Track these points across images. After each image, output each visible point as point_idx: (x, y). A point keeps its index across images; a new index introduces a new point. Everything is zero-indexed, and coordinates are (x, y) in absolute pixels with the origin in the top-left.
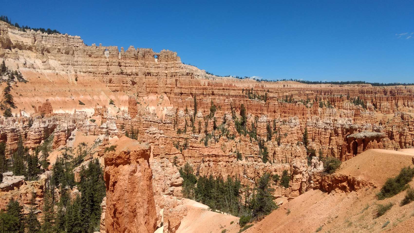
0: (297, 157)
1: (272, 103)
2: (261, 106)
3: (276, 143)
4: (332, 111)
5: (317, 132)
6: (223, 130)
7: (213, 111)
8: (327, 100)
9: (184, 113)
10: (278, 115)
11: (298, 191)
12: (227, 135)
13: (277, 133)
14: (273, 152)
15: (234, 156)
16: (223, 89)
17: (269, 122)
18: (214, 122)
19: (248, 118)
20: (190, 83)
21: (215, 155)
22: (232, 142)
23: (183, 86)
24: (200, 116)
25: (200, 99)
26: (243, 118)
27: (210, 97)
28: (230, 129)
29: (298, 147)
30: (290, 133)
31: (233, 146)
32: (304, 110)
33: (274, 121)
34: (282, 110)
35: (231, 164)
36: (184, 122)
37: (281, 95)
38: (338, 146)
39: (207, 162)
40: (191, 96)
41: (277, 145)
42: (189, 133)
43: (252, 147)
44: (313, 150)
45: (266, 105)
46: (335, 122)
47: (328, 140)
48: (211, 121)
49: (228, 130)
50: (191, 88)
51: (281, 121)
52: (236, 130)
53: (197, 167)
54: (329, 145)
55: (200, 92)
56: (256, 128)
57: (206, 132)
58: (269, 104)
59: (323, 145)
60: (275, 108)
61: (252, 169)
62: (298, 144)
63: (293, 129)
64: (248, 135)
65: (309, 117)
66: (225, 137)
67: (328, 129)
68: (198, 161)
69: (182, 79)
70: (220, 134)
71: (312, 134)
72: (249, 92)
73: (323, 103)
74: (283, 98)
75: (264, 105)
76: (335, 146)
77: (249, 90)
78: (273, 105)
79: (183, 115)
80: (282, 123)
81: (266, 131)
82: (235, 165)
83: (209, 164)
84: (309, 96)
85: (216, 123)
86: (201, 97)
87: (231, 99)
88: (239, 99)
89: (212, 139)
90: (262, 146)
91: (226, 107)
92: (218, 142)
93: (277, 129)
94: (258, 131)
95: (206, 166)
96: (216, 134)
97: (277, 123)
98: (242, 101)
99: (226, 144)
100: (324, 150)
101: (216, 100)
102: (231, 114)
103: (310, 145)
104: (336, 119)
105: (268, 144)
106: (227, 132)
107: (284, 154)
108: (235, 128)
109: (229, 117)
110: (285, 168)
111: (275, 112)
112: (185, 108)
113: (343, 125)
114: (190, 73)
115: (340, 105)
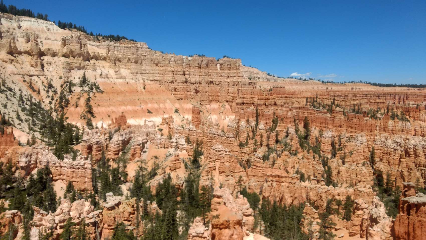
0: (361, 183)
1: (337, 118)
2: (326, 119)
3: (341, 161)
4: (405, 124)
5: (386, 152)
6: (286, 145)
7: (275, 122)
8: (401, 109)
9: (245, 124)
10: (344, 129)
11: (359, 226)
12: (289, 151)
13: (342, 150)
14: (337, 171)
15: (297, 178)
16: (286, 97)
17: (334, 137)
18: (277, 136)
19: (312, 132)
20: (252, 93)
21: (278, 175)
22: (294, 158)
23: (245, 96)
24: (261, 128)
25: (262, 110)
26: (307, 131)
27: (272, 108)
28: (292, 143)
29: (363, 168)
30: (355, 152)
31: (296, 162)
32: (372, 126)
33: (339, 136)
34: (348, 125)
35: (294, 185)
36: (246, 134)
37: (348, 104)
38: (409, 169)
39: (270, 182)
40: (253, 105)
41: (342, 164)
42: (251, 146)
43: (315, 166)
44: (380, 171)
45: (331, 119)
46: (407, 141)
47: (397, 162)
48: (273, 134)
49: (290, 144)
50: (253, 98)
51: (347, 136)
52: (299, 146)
53: (260, 186)
54: (399, 167)
55: (262, 103)
56: (320, 142)
57: (268, 145)
58: (334, 118)
59: (392, 167)
60: (340, 123)
61: (314, 192)
62: (364, 164)
63: (359, 148)
64: (311, 151)
65: (378, 134)
66: (287, 153)
67: (398, 150)
68: (261, 180)
69: (244, 89)
70: (283, 148)
71: (379, 153)
72: (313, 100)
73: (396, 113)
74: (350, 107)
75: (329, 119)
76: (405, 169)
77: (314, 98)
78: (339, 120)
79: (244, 127)
80: (348, 139)
81: (330, 147)
82: (298, 187)
83: (272, 184)
84: (379, 105)
85: (279, 137)
86: (263, 107)
87: (294, 111)
88: (303, 111)
89: (275, 154)
90: (325, 163)
91: (289, 120)
92: (280, 157)
93: (342, 145)
94: (322, 147)
95: (269, 186)
96: (278, 149)
97: (343, 138)
98: (306, 113)
99: (288, 160)
100: (392, 172)
101: (279, 111)
102: (294, 127)
103: (377, 165)
104: (408, 137)
105: (332, 162)
106: (289, 147)
107: (349, 174)
108: (298, 144)
109: (292, 130)
110: (349, 193)
111: (340, 126)
112: (246, 119)
113: (416, 146)
114: (252, 83)
115: (416, 116)
